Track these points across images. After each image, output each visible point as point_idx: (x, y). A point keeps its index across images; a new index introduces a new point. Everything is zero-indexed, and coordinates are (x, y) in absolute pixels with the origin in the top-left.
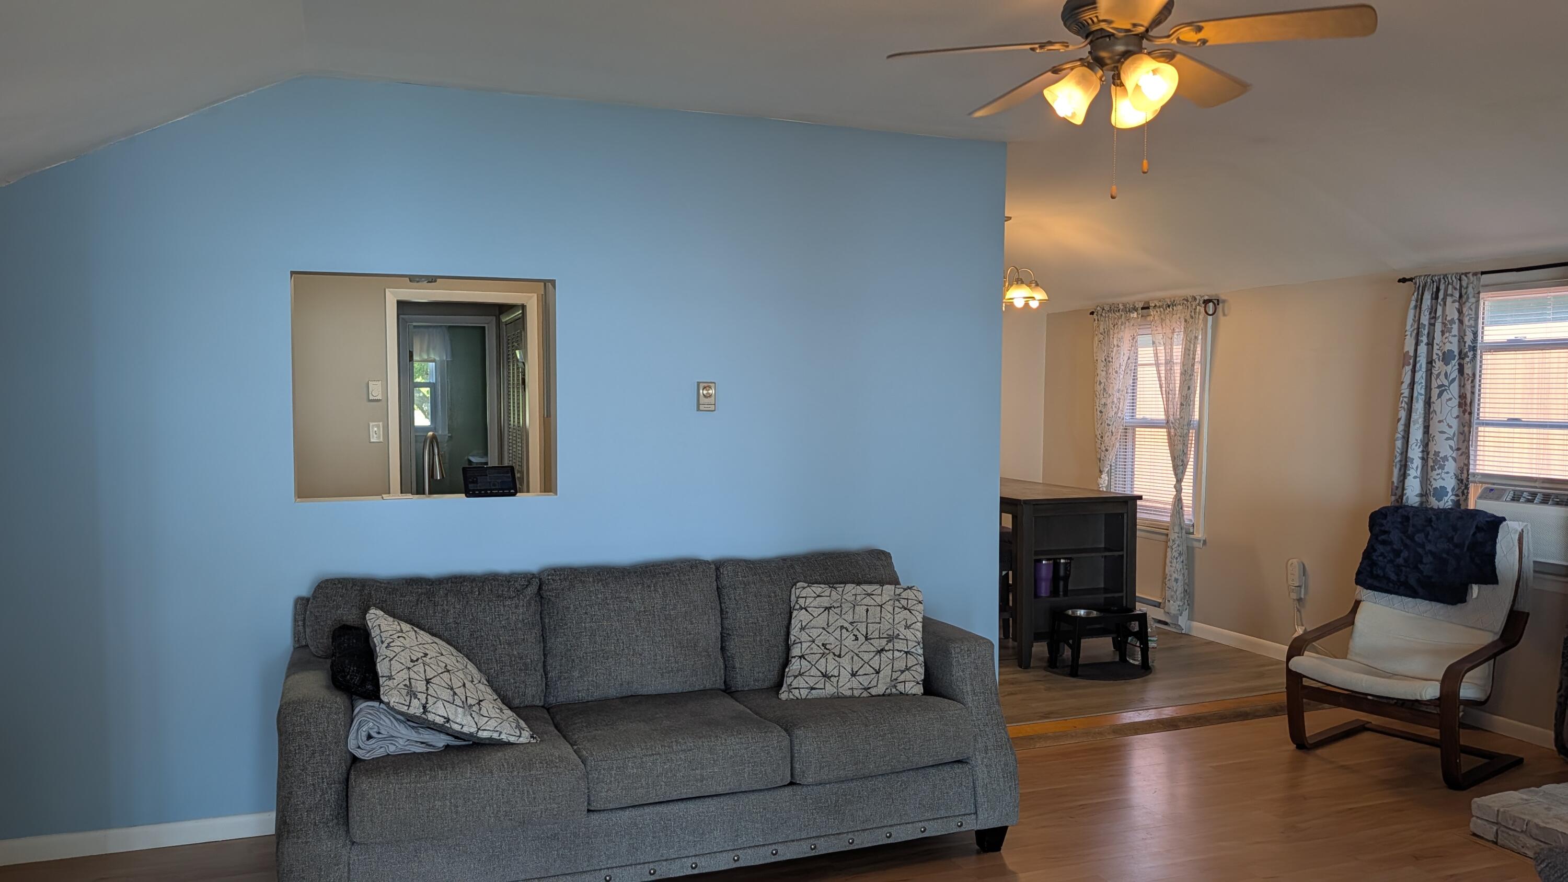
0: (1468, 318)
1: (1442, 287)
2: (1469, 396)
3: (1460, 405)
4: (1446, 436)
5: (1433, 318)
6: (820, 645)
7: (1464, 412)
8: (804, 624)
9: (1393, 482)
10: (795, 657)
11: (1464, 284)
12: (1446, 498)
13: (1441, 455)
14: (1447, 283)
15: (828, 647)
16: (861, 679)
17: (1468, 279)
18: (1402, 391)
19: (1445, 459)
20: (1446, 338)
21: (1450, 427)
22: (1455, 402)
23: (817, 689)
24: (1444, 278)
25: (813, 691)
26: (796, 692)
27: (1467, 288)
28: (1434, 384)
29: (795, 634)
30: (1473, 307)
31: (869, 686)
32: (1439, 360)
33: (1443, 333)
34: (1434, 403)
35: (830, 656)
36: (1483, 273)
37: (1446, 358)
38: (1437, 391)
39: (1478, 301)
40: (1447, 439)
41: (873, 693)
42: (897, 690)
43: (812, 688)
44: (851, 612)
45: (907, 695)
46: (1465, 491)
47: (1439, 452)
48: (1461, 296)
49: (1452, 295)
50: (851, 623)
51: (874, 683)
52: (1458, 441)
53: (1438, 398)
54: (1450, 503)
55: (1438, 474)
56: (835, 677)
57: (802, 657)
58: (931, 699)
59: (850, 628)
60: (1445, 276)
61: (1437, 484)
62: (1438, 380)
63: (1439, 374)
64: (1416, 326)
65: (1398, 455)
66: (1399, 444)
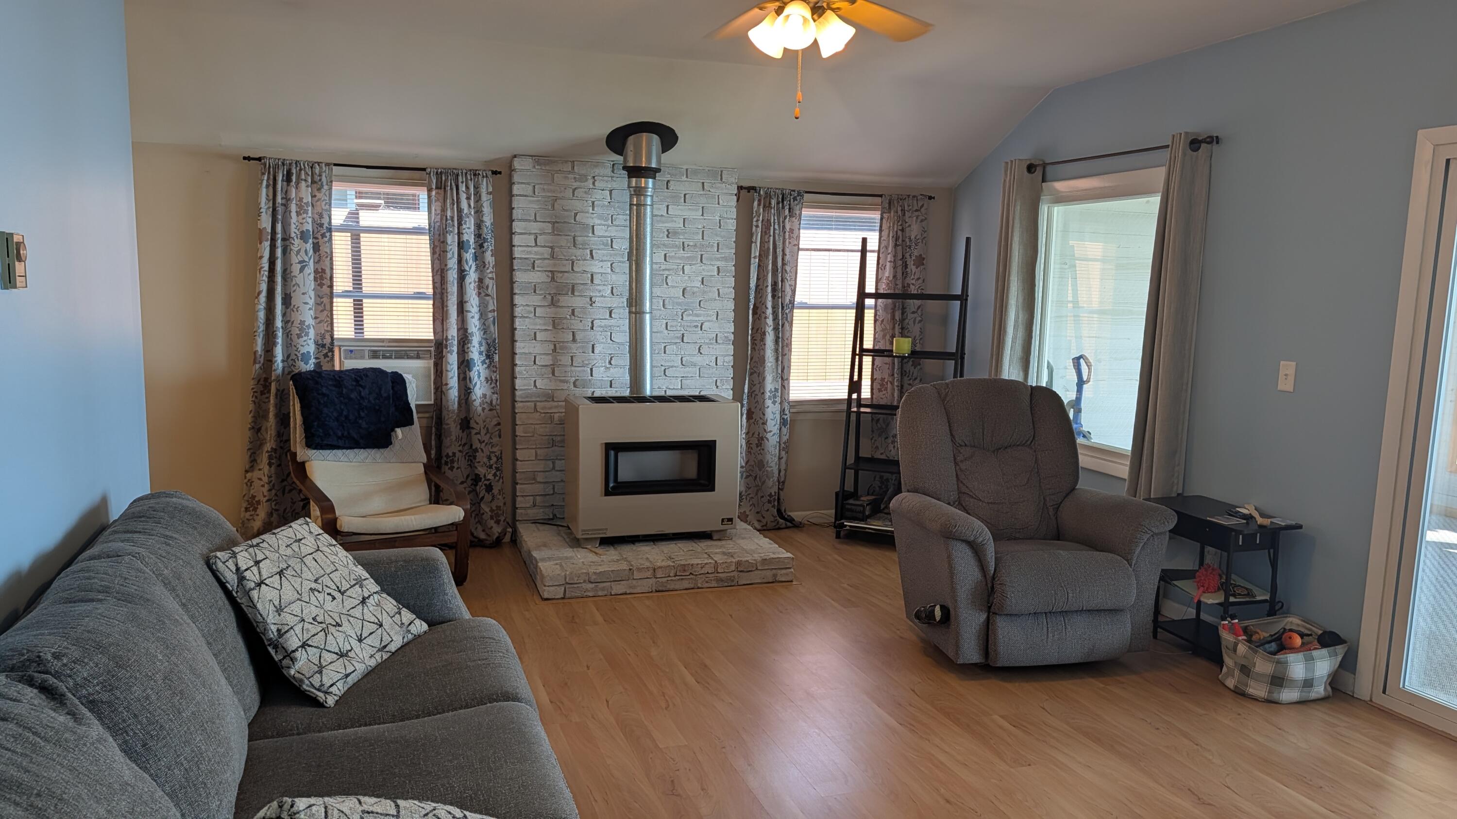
0: (324, 203)
1: (294, 171)
2: (328, 271)
3: (315, 279)
4: (309, 306)
5: (287, 199)
6: (312, 621)
7: (321, 285)
8: (277, 603)
9: (255, 353)
10: (297, 650)
11: (317, 170)
12: (310, 361)
13: (306, 324)
14: (298, 168)
15: (319, 619)
16: (368, 641)
17: (321, 168)
18: (263, 265)
19: (309, 327)
20: (303, 219)
21: (311, 298)
22: (312, 277)
23: (351, 673)
24: (296, 163)
25: (349, 678)
26: (334, 689)
27: (320, 175)
28: (295, 259)
29: (273, 621)
30: (327, 193)
31: (383, 644)
32: (297, 238)
33: (298, 214)
34: (296, 277)
35: (332, 629)
36: (335, 165)
37: (303, 236)
38: (299, 266)
39: (330, 189)
40: (310, 309)
41: (393, 650)
42: (412, 634)
43: (347, 676)
44: (305, 569)
45: (419, 636)
46: (330, 354)
47: (305, 321)
48: (313, 182)
49: (305, 180)
50: (316, 581)
51: (386, 639)
52: (316, 310)
53: (300, 273)
54: (313, 366)
55: (305, 341)
56: (350, 651)
57: (304, 645)
58: (439, 628)
59: (320, 588)
60: (297, 162)
61: (304, 350)
62: (299, 256)
63: (298, 252)
64: (271, 204)
65: (261, 325)
66: (262, 315)
